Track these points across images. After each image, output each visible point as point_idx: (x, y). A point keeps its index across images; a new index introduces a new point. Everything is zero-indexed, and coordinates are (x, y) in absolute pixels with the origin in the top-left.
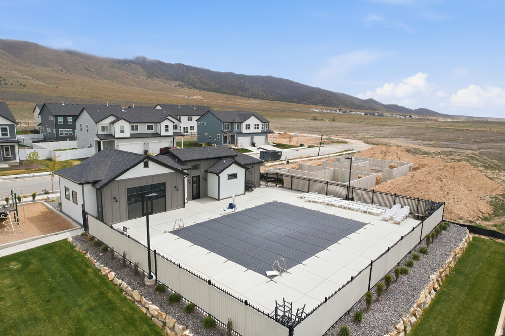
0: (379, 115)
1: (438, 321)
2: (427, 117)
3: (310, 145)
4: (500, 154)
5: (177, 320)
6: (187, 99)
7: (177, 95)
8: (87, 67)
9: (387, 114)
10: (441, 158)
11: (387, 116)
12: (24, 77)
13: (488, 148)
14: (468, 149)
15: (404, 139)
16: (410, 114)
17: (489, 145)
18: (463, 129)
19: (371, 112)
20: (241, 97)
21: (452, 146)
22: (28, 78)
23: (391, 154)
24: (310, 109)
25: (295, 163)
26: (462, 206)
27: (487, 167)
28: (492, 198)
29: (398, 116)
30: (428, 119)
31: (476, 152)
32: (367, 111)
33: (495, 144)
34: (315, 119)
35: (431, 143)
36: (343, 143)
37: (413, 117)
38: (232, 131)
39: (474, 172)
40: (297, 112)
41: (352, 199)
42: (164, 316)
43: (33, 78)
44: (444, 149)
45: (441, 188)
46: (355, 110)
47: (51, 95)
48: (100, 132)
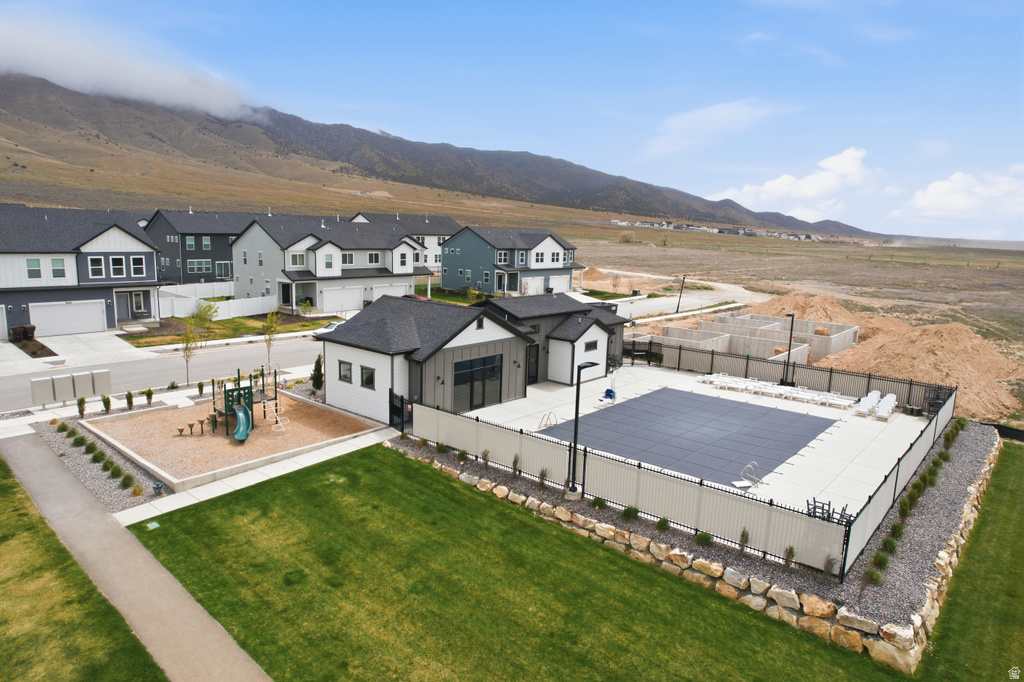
0: (745, 234)
1: (993, 544)
2: (841, 239)
3: (650, 292)
4: (1001, 310)
5: (652, 539)
6: (360, 198)
7: (338, 190)
8: (151, 130)
9: (761, 232)
10: (897, 317)
11: (761, 236)
12: (20, 148)
13: (976, 300)
14: (939, 302)
15: (815, 282)
16: (806, 233)
17: (976, 294)
18: (917, 264)
19: (730, 226)
20: (470, 195)
21: (909, 296)
22: (29, 150)
23: (814, 309)
24: (609, 220)
25: (646, 325)
26: (973, 396)
27: (986, 334)
28: (1012, 385)
29: (784, 237)
30: (842, 242)
31: (956, 308)
32: (722, 226)
33: (985, 293)
34: (627, 241)
35: (868, 289)
36: (706, 288)
37: (813, 237)
38: (511, 264)
39: (976, 342)
40: (584, 225)
41: (792, 384)
42: (627, 536)
43: (38, 151)
44: (896, 302)
45: (936, 366)
46: (697, 223)
47: (82, 187)
48: (290, 267)
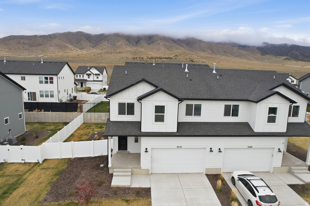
7: (292, 66)
8: (225, 50)
